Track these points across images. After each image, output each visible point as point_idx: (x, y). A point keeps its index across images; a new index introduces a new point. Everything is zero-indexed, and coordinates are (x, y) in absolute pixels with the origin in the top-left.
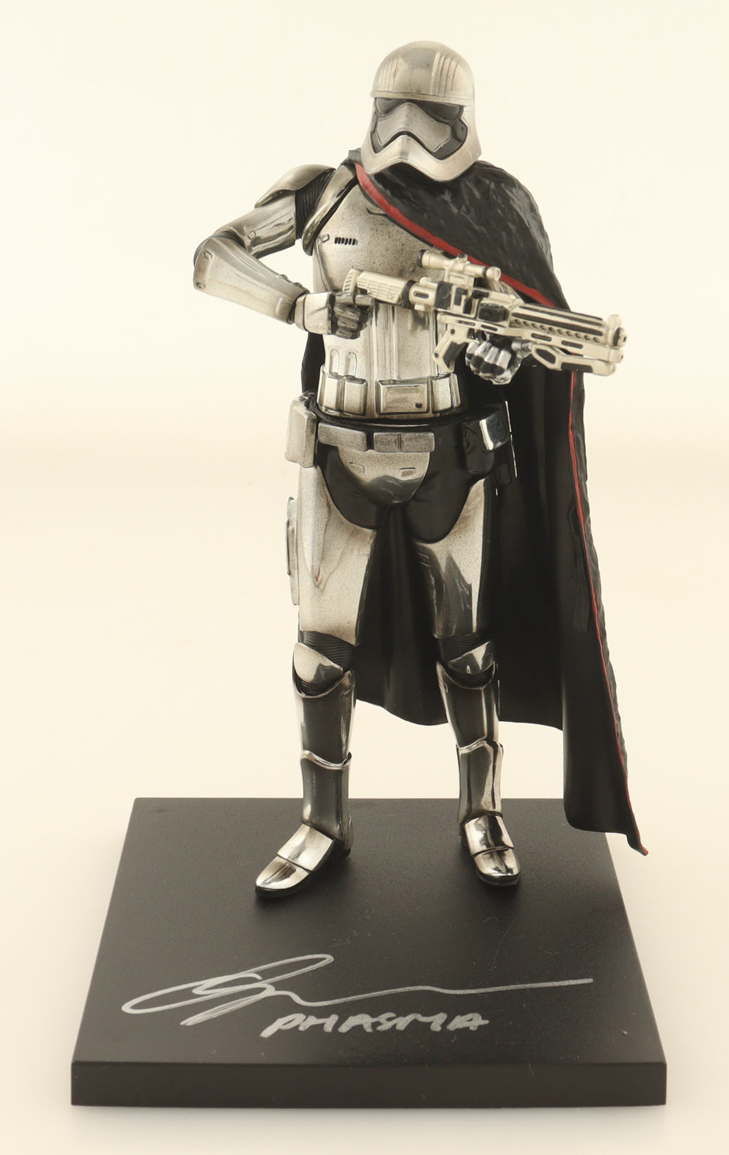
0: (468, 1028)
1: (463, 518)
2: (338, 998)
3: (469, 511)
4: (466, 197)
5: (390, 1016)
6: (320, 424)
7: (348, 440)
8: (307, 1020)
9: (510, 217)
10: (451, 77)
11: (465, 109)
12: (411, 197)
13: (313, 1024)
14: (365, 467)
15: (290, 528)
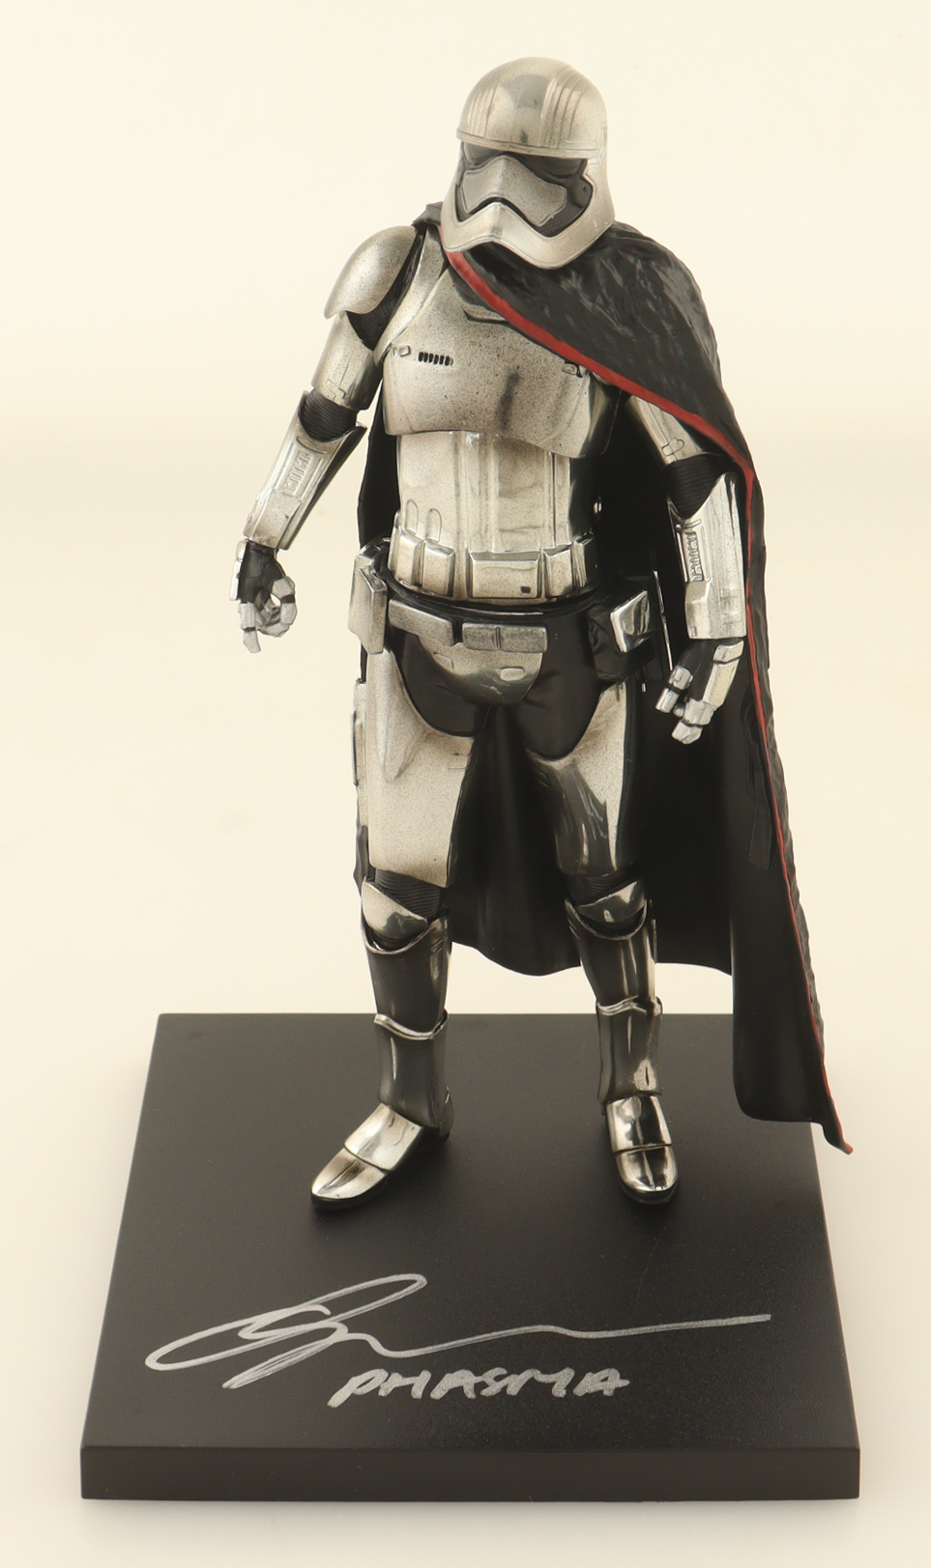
0: (602, 1391)
1: (591, 734)
2: (432, 1345)
3: (598, 725)
4: (602, 281)
5: (499, 1373)
6: (391, 602)
7: (429, 626)
8: (390, 1379)
9: (665, 314)
10: (569, 120)
11: (589, 162)
12: (525, 284)
13: (397, 1385)
14: (455, 661)
15: (358, 722)
